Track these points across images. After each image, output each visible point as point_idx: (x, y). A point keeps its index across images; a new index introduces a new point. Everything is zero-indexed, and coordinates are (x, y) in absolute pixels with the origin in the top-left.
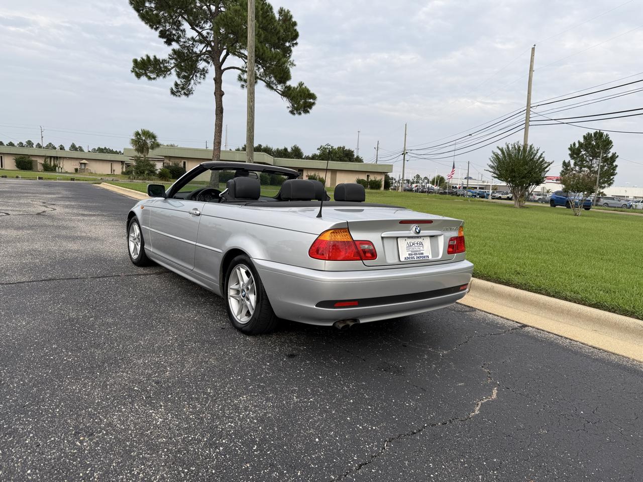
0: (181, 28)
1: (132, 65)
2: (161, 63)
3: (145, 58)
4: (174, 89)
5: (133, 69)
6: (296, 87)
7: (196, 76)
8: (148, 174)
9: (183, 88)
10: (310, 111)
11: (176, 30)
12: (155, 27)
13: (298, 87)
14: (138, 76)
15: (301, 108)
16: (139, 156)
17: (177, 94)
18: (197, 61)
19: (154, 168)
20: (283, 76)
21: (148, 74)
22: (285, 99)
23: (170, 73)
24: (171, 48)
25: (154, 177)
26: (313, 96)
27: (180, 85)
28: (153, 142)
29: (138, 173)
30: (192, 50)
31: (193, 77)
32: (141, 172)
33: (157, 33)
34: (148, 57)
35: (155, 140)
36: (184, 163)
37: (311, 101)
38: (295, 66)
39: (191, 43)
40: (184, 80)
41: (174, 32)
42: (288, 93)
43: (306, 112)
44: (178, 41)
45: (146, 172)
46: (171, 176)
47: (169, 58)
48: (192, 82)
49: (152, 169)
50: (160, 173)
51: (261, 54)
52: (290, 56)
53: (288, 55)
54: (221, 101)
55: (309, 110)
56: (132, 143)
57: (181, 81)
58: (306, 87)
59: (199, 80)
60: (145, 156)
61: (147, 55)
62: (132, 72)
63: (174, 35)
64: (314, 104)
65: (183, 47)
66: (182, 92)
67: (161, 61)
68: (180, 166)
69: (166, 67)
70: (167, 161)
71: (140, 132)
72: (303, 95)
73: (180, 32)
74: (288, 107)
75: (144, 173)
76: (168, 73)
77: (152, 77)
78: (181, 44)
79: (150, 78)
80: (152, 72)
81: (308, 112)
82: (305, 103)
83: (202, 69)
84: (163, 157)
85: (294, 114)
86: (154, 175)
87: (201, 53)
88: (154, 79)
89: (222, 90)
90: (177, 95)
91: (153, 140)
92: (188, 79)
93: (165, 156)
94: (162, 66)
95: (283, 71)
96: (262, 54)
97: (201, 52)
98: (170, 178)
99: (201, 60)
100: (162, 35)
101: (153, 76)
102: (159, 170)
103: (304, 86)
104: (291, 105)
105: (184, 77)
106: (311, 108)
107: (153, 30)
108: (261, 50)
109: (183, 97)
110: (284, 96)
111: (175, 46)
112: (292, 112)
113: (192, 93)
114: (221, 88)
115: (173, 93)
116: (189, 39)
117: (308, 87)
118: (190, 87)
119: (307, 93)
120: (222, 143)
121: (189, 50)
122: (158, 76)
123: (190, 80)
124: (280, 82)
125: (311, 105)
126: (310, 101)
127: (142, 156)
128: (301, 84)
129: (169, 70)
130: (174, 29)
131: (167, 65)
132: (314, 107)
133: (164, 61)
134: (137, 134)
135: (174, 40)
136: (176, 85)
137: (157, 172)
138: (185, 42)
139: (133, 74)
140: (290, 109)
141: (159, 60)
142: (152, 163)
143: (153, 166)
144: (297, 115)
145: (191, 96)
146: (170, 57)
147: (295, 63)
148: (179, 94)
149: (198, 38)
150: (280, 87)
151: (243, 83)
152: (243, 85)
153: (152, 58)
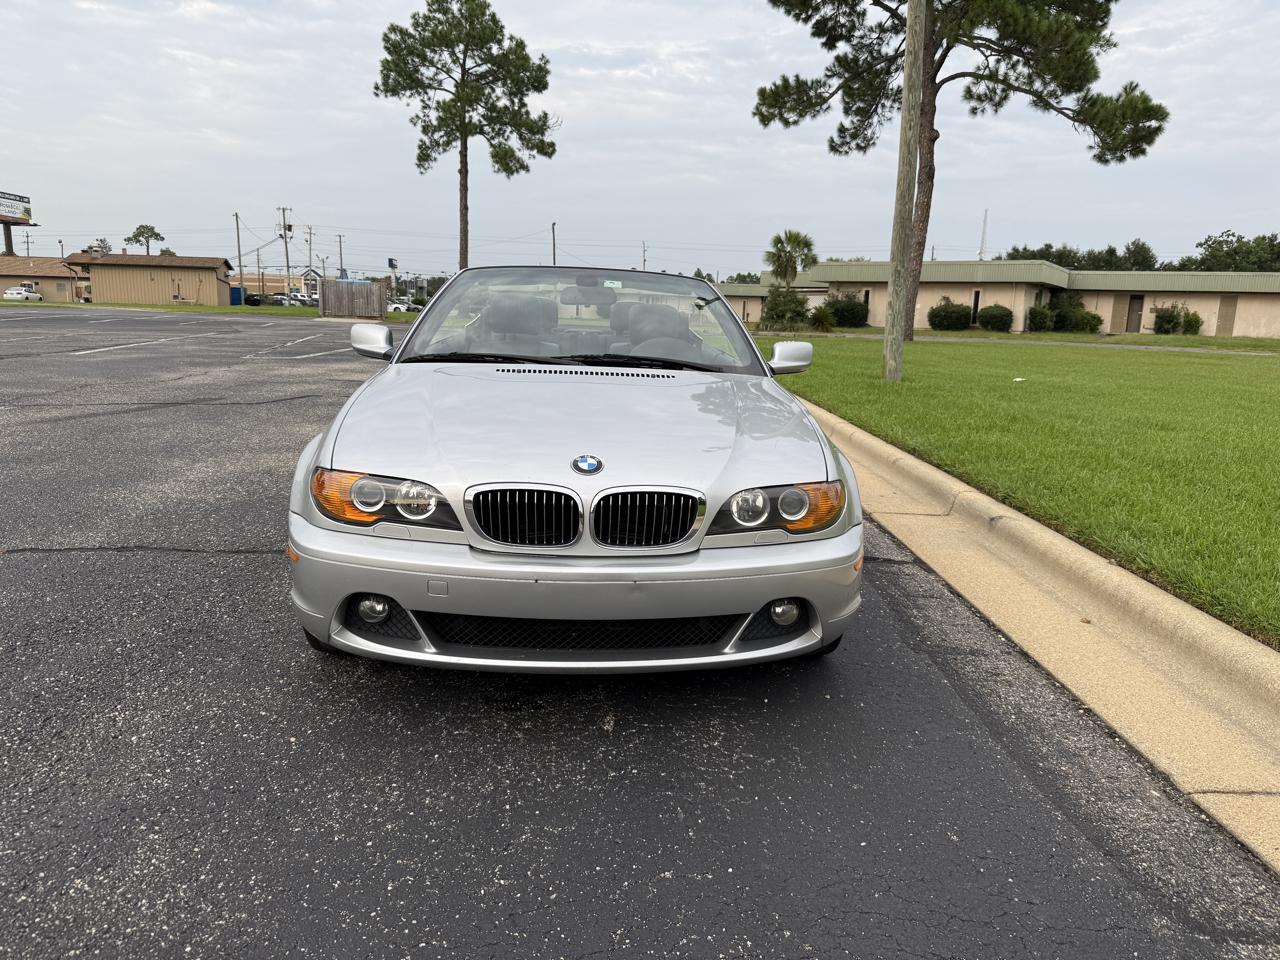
0: (858, 9)
1: (756, 100)
2: (811, 88)
3: (779, 82)
4: (837, 140)
5: (757, 108)
6: (1115, 96)
7: (883, 106)
8: (792, 319)
9: (854, 136)
10: (1148, 149)
11: (850, 15)
12: (803, 16)
13: (1120, 96)
14: (765, 120)
15: (1125, 146)
16: (777, 284)
17: (841, 150)
18: (888, 73)
19: (803, 308)
20: (1077, 73)
21: (786, 115)
22: (1081, 128)
23: (829, 107)
24: (834, 53)
25: (801, 325)
26: (1160, 113)
27: (847, 129)
28: (806, 255)
29: (773, 318)
30: (879, 52)
31: (876, 108)
32: (778, 317)
33: (808, 28)
34: (785, 80)
35: (810, 250)
36: (867, 293)
37: (1154, 123)
38: (1115, 46)
39: (875, 35)
40: (858, 118)
41: (843, 20)
42: (1092, 114)
43: (1138, 152)
44: (848, 39)
45: (788, 315)
46: (834, 320)
47: (827, 75)
48: (875, 119)
49: (799, 309)
50: (814, 315)
51: (1020, 29)
52: (1105, 25)
53: (1100, 23)
54: (931, 152)
55: (1145, 146)
56: (768, 260)
57: (852, 122)
58: (1142, 93)
59: (888, 114)
60: (788, 284)
61: (784, 77)
62: (755, 114)
63: (843, 26)
64: (1159, 130)
65: (858, 48)
66: (853, 144)
67: (809, 84)
68: (856, 300)
69: (819, 96)
70: (833, 291)
71: (783, 236)
72: (1129, 112)
73: (855, 19)
74: (1091, 147)
75: (783, 316)
76: (825, 106)
77: (791, 120)
78: (855, 42)
79: (787, 123)
80: (792, 109)
81: (1143, 152)
82: (1136, 130)
83: (896, 88)
84: (827, 285)
85: (1106, 162)
86: (802, 321)
87: (898, 54)
88: (796, 123)
89: (935, 128)
90: (841, 152)
91: (806, 251)
92: (866, 114)
93: (831, 283)
94: (812, 93)
95: (1074, 61)
96: (1024, 31)
97: (897, 51)
98: (833, 326)
99: (897, 70)
100: (819, 30)
101: (792, 117)
102: (813, 311)
103: (1137, 93)
104: (1097, 139)
105: (858, 112)
106: (1150, 141)
107: (800, 23)
108: (1022, 20)
109: (855, 154)
110: (1082, 122)
111: (843, 48)
112: (1101, 158)
113: (874, 143)
114: (932, 124)
115: (834, 148)
116: (871, 30)
117: (1150, 93)
118: (869, 132)
119: (1140, 106)
120: (926, 244)
121: (871, 53)
122: (801, 115)
123: (870, 117)
124: (1067, 90)
125: (1150, 136)
126: (1148, 124)
127: (784, 284)
128: (1130, 88)
129: (825, 100)
130: (844, 13)
131: (822, 90)
132: (1159, 140)
133: (818, 83)
134: (778, 241)
135: (841, 37)
136: (842, 130)
137: (809, 314)
138: (862, 37)
139: (757, 118)
140: (1096, 151)
141: (806, 83)
142: (800, 296)
143: (803, 302)
144: (1113, 165)
145: (871, 151)
146: (829, 74)
147: (1114, 39)
148: (846, 148)
149: (889, 23)
150: (1070, 101)
151: (974, 103)
152: (976, 109)
153: (792, 81)
